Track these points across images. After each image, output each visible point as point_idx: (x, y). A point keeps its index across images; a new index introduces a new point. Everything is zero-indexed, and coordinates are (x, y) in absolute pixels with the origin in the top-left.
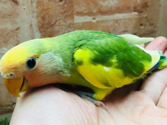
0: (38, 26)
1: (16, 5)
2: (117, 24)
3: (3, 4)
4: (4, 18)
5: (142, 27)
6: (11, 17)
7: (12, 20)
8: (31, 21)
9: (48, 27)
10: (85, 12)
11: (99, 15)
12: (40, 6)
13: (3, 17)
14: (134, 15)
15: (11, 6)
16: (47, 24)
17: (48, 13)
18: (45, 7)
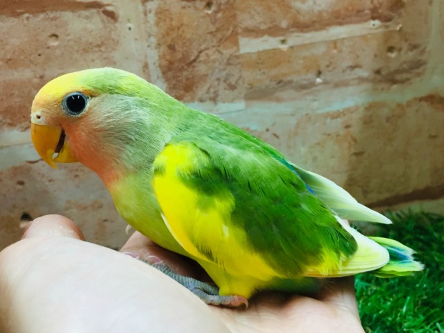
0: (160, 66)
1: (113, 21)
2: (335, 51)
3: (85, 21)
4: (88, 52)
5: (393, 55)
6: (103, 49)
7: (105, 55)
8: (146, 56)
9: (183, 67)
10: (263, 27)
11: (293, 32)
12: (165, 21)
13: (86, 51)
14: (371, 26)
15: (101, 26)
16: (180, 60)
17: (181, 36)
18: (174, 23)
